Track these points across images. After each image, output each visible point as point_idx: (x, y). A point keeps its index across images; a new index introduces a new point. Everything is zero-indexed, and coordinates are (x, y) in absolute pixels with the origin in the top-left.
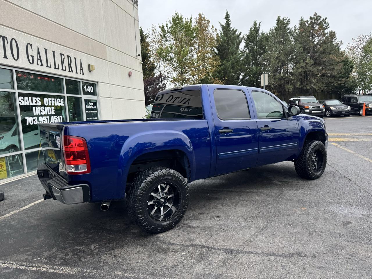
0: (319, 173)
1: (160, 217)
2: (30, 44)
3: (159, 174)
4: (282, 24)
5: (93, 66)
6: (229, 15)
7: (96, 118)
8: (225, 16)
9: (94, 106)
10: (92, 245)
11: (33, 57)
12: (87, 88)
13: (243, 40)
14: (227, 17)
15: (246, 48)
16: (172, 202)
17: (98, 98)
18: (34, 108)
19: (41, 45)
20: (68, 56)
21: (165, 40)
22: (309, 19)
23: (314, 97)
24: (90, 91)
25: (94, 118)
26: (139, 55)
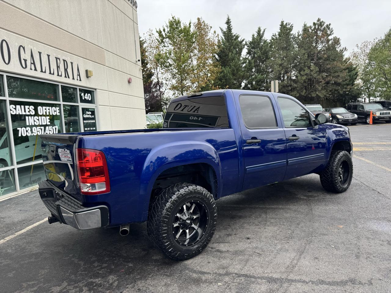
0: (346, 186)
1: (185, 241)
2: (23, 47)
3: (185, 191)
4: (285, 30)
5: (92, 72)
6: (230, 20)
7: (94, 128)
8: (226, 21)
9: (91, 115)
10: (109, 276)
11: (25, 61)
12: (84, 95)
13: (246, 47)
14: (228, 22)
15: (248, 55)
16: (198, 224)
17: (96, 107)
18: (27, 117)
19: (35, 48)
20: (64, 61)
21: (163, 46)
22: (312, 25)
23: (320, 105)
24: (88, 99)
25: (92, 129)
26: (139, 60)
